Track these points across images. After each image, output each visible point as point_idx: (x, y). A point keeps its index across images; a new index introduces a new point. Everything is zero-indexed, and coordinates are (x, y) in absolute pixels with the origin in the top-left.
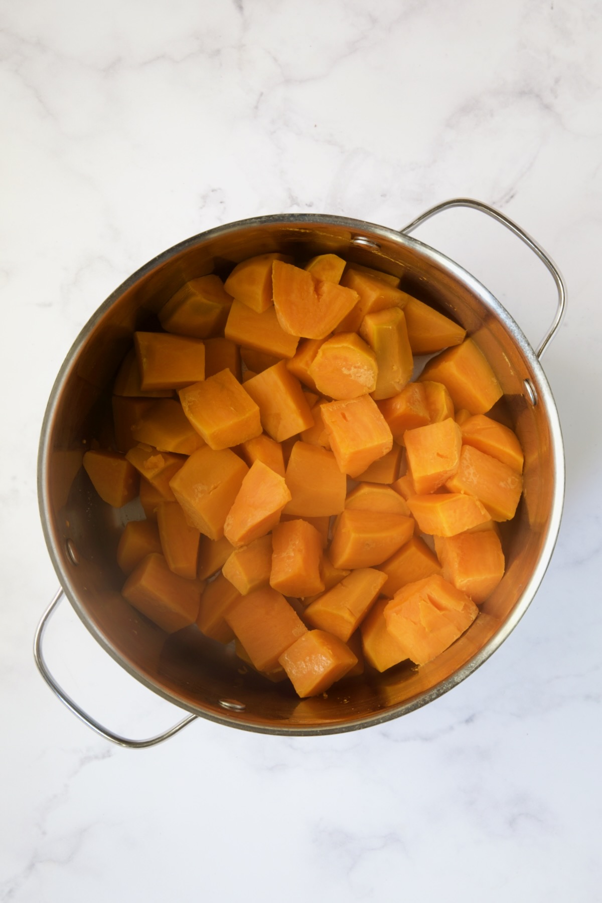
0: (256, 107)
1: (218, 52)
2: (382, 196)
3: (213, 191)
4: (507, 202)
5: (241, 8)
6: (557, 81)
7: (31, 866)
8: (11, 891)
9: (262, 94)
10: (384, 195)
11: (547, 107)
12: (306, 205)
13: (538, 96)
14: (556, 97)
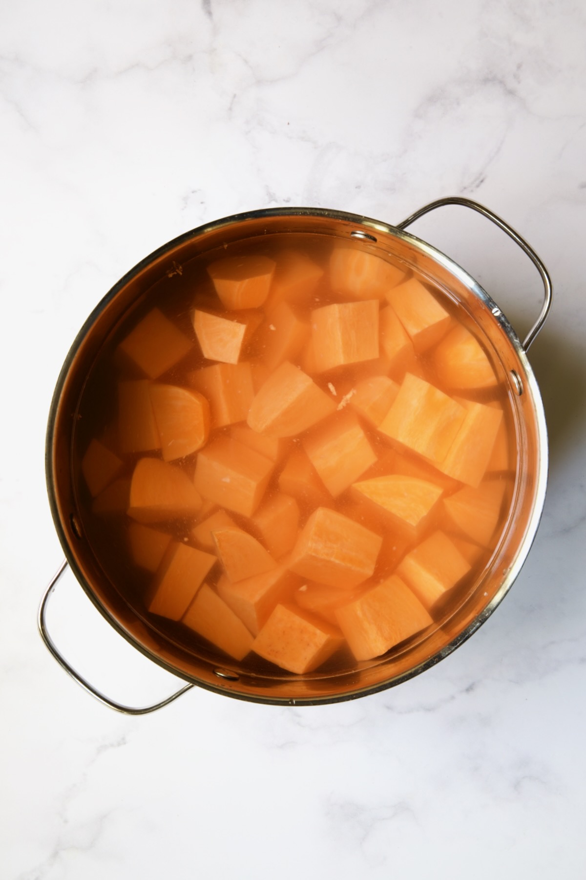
0: (230, 109)
1: (190, 57)
2: (356, 188)
3: (193, 192)
4: (478, 186)
5: (210, 13)
6: (519, 67)
7: (55, 854)
9: (235, 96)
10: (358, 187)
11: (511, 93)
12: (284, 200)
13: (501, 82)
14: (519, 82)
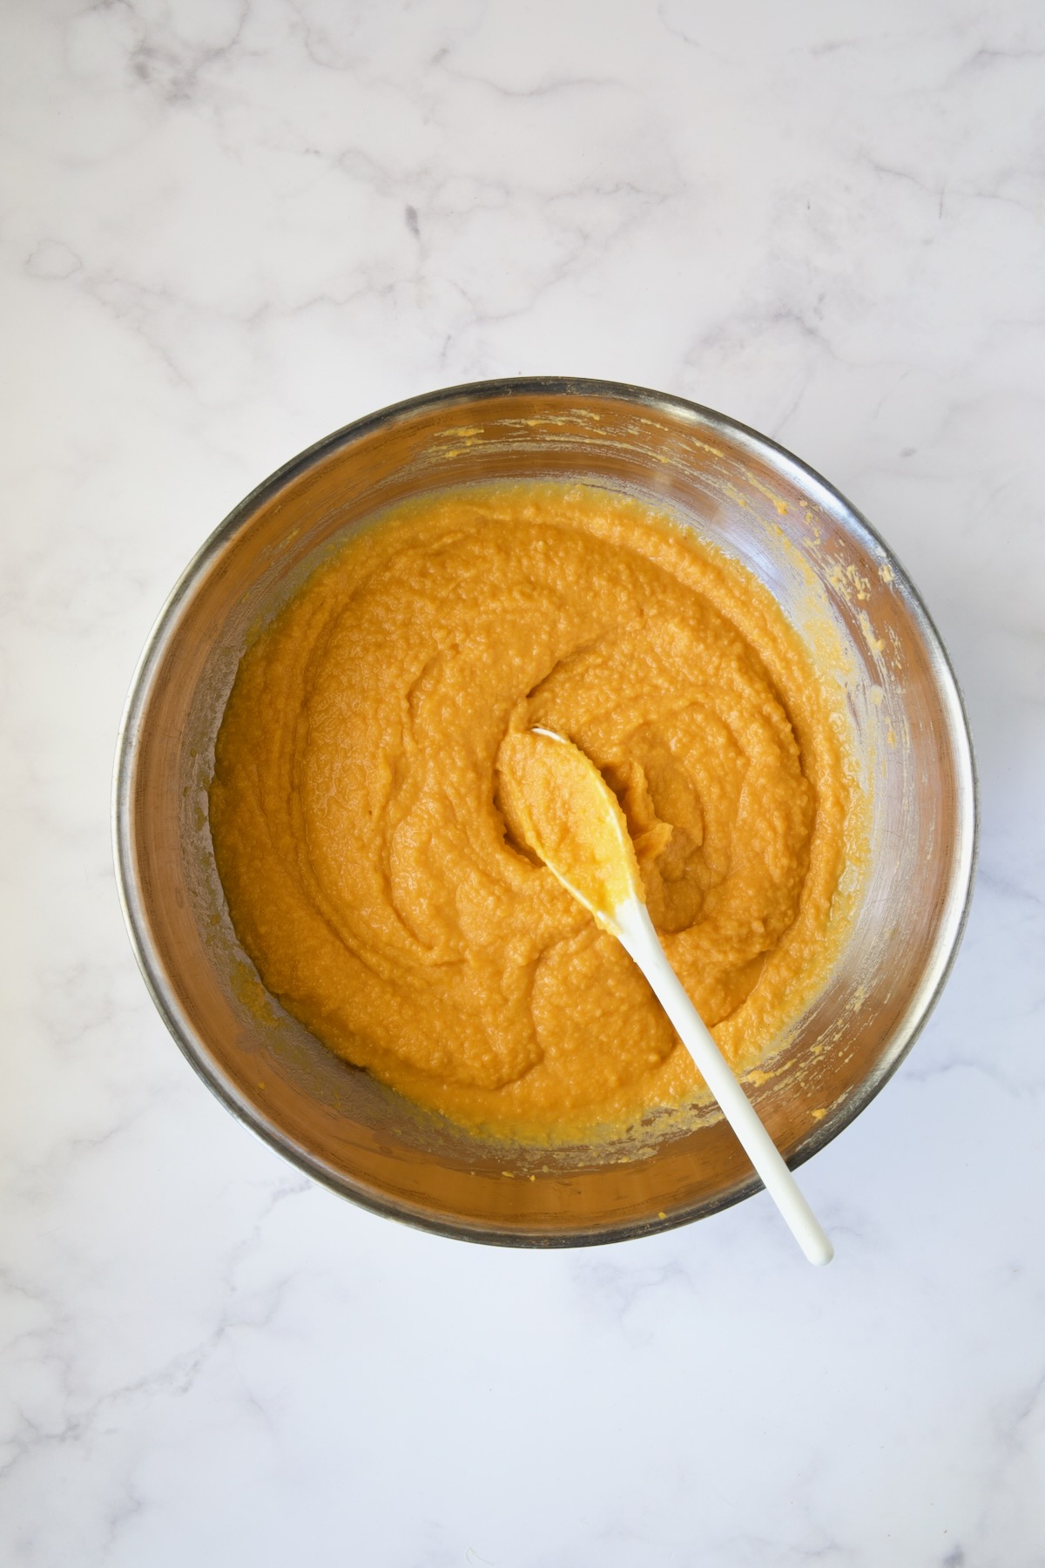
0: (444, 355)
1: (391, 288)
5: (416, 231)
6: (821, 298)
7: (220, 1332)
8: (196, 1364)
9: (449, 337)
11: (811, 332)
13: (798, 319)
14: (821, 319)
